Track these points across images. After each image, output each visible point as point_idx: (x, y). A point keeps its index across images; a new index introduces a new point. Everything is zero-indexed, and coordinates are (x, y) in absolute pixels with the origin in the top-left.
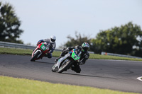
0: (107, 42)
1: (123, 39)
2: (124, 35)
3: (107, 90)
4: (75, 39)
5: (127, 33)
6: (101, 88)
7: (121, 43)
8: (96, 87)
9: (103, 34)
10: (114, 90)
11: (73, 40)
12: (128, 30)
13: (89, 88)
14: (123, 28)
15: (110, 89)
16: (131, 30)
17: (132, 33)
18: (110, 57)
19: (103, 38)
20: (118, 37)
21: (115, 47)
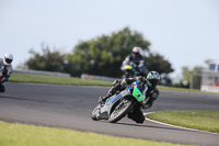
0: (90, 58)
1: (115, 54)
2: (117, 48)
3: (91, 134)
4: (42, 54)
5: (122, 44)
6: (82, 131)
7: (112, 60)
8: (74, 129)
9: (84, 46)
10: (103, 133)
11: (37, 56)
12: (124, 39)
13: (63, 131)
14: (115, 36)
15: (95, 132)
16: (128, 40)
17: (129, 44)
18: (94, 82)
19: (83, 52)
20: (108, 51)
21: (103, 67)
